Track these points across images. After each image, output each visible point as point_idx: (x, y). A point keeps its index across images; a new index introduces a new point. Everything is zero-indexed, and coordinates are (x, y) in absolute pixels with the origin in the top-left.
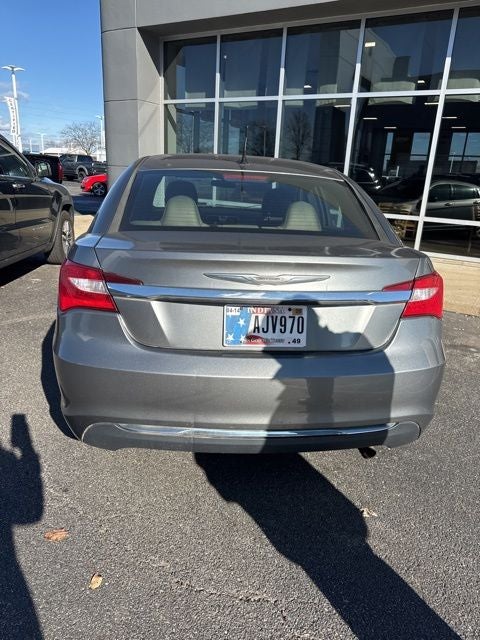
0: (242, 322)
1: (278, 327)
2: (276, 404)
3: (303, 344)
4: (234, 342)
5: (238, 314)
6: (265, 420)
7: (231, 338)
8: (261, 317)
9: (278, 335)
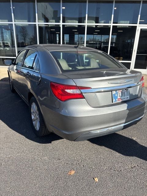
0: (116, 95)
1: (124, 95)
2: (127, 116)
3: (129, 98)
4: (115, 101)
5: (115, 93)
6: (124, 121)
7: (114, 100)
8: (120, 93)
9: (124, 97)
